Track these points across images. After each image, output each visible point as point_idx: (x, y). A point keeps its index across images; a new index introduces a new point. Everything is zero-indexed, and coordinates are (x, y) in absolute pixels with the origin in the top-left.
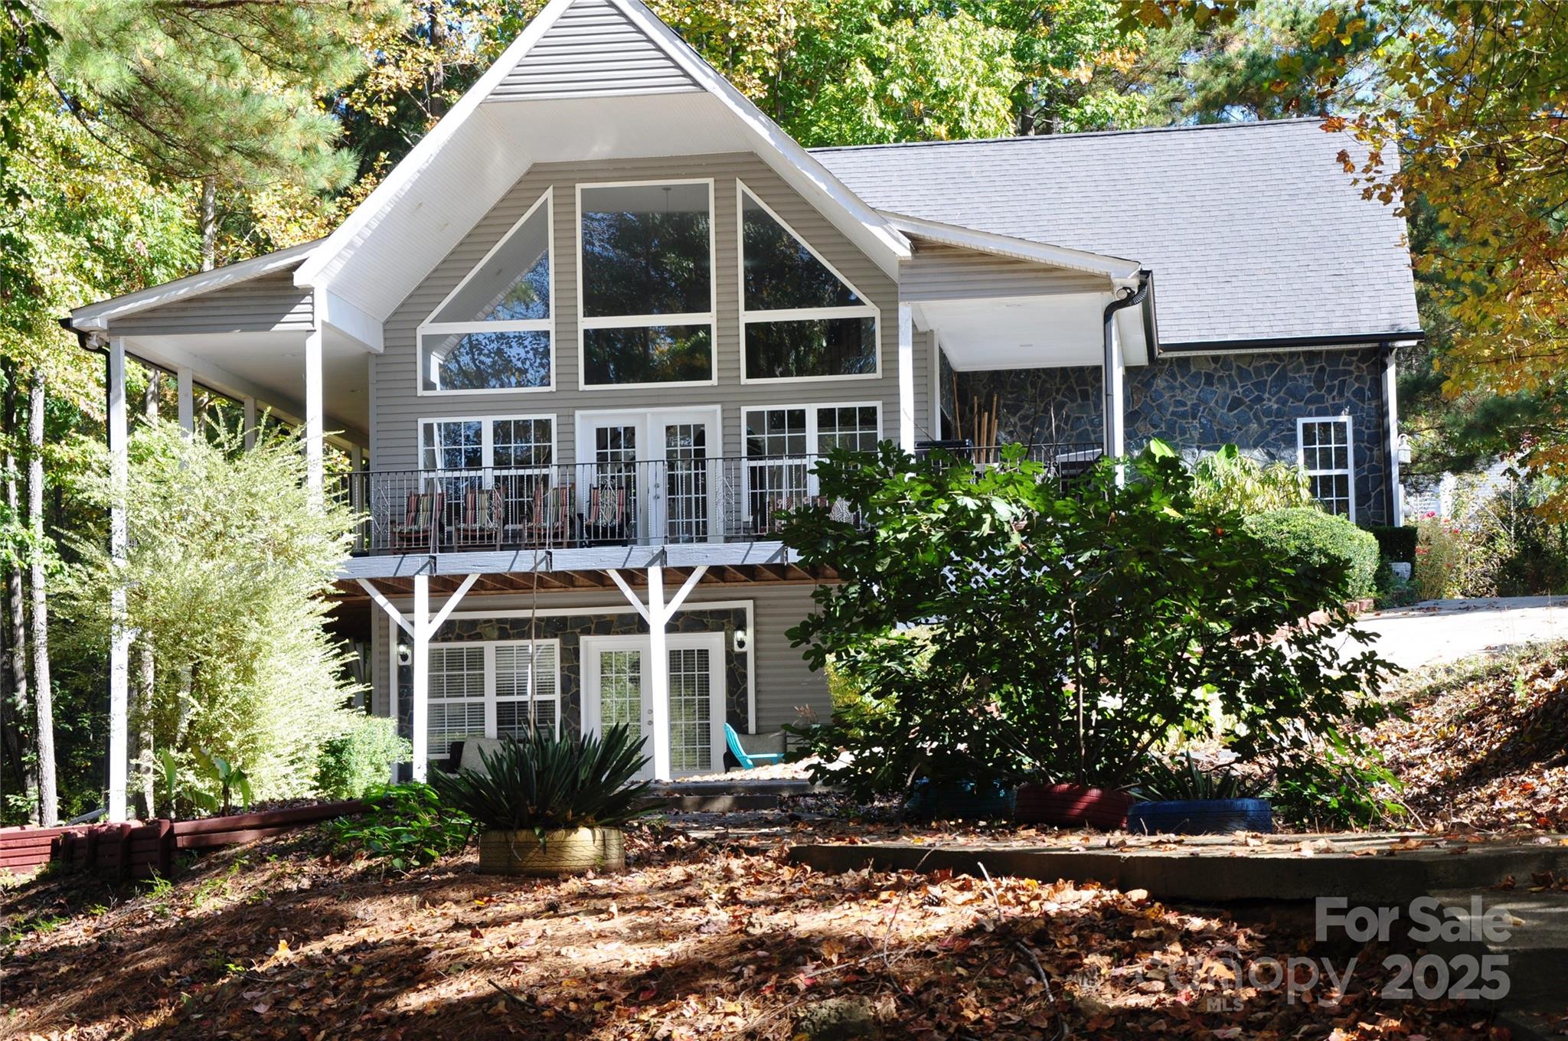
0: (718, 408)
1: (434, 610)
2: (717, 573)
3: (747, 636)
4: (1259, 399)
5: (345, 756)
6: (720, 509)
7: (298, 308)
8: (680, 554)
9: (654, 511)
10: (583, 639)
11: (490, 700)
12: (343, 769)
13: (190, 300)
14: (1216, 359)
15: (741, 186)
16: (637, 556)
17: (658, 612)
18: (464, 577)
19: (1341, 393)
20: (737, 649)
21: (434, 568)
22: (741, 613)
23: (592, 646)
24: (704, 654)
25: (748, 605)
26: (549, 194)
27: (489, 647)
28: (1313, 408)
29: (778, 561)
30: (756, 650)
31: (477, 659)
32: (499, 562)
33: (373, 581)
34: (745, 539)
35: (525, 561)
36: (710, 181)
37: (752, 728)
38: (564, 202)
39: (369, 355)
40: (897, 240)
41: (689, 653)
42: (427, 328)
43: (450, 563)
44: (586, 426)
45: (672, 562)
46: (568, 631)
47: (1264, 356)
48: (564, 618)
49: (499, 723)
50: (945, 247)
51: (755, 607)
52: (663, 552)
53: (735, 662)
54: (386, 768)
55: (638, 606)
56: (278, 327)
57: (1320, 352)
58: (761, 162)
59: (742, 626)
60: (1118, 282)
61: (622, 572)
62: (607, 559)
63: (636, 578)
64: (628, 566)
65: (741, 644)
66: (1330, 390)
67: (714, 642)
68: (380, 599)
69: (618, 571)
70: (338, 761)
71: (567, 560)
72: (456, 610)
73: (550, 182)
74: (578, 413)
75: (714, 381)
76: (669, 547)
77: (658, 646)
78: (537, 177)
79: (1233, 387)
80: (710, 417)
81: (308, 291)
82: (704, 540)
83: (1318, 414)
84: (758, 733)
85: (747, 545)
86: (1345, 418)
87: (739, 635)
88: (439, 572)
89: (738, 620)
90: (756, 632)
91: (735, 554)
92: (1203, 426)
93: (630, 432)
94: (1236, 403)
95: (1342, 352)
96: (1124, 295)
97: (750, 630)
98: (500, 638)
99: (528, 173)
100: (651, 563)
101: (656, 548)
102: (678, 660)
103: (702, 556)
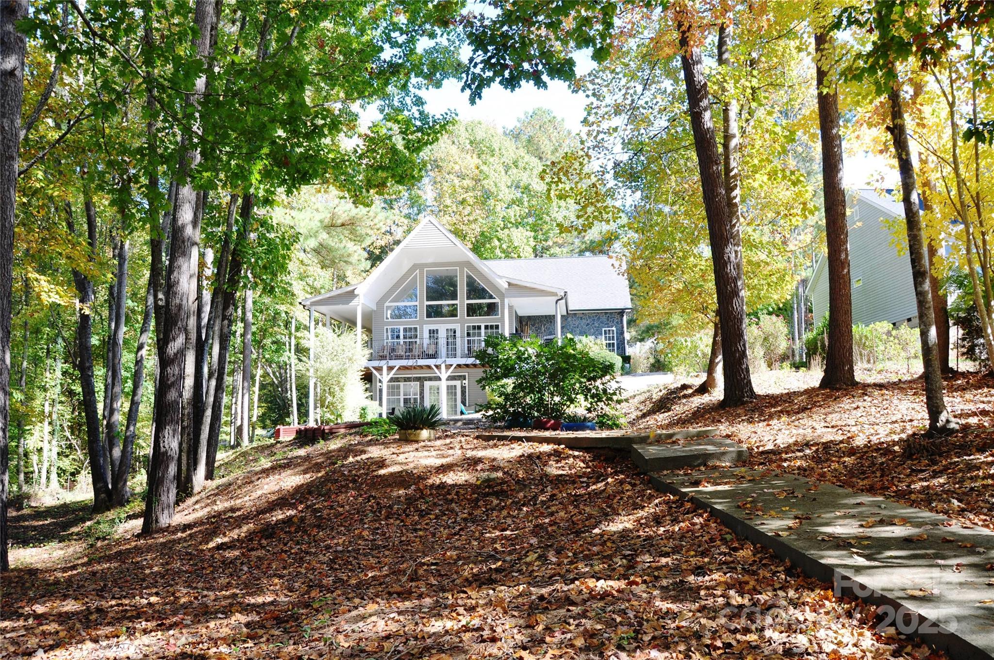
0: (459, 324)
1: (388, 374)
2: (459, 366)
3: (466, 382)
4: (594, 324)
5: (366, 411)
6: (460, 350)
7: (356, 299)
8: (450, 361)
9: (443, 350)
10: (425, 382)
11: (402, 398)
12: (365, 414)
13: (330, 297)
14: (583, 314)
15: (466, 269)
16: (438, 361)
17: (444, 375)
18: (396, 366)
19: (613, 322)
20: (463, 385)
21: (388, 364)
22: (465, 376)
23: (427, 384)
24: (455, 386)
25: (467, 374)
26: (418, 271)
27: (402, 384)
28: (606, 326)
29: (474, 363)
30: (468, 385)
31: (398, 387)
32: (404, 363)
33: (373, 367)
34: (466, 357)
35: (410, 363)
36: (458, 268)
37: (467, 405)
38: (421, 273)
39: (373, 311)
40: (505, 283)
41: (452, 386)
42: (387, 304)
43: (392, 363)
44: (426, 328)
45: (448, 363)
46: (421, 380)
47: (594, 313)
48: (420, 377)
49: (404, 403)
50: (516, 285)
52: (445, 360)
53: (463, 388)
54: (376, 414)
55: (439, 374)
56: (351, 304)
57: (608, 312)
58: (471, 263)
59: (465, 379)
60: (559, 294)
61: (435, 365)
62: (431, 362)
63: (438, 367)
65: (465, 384)
66: (610, 321)
67: (458, 383)
68: (375, 372)
70: (364, 412)
71: (421, 362)
72: (393, 374)
73: (418, 268)
74: (424, 326)
75: (458, 318)
76: (447, 359)
77: (443, 384)
78: (415, 267)
79: (587, 320)
80: (457, 327)
81: (358, 295)
82: (456, 357)
83: (608, 327)
84: (469, 406)
85: (466, 359)
86: (614, 328)
87: (464, 382)
90: (468, 381)
91: (463, 361)
92: (580, 330)
93: (437, 330)
94: (588, 324)
95: (613, 312)
96: (561, 297)
98: (404, 382)
99: (413, 266)
100: (442, 363)
101: (443, 359)
102: (449, 388)
103: (455, 362)
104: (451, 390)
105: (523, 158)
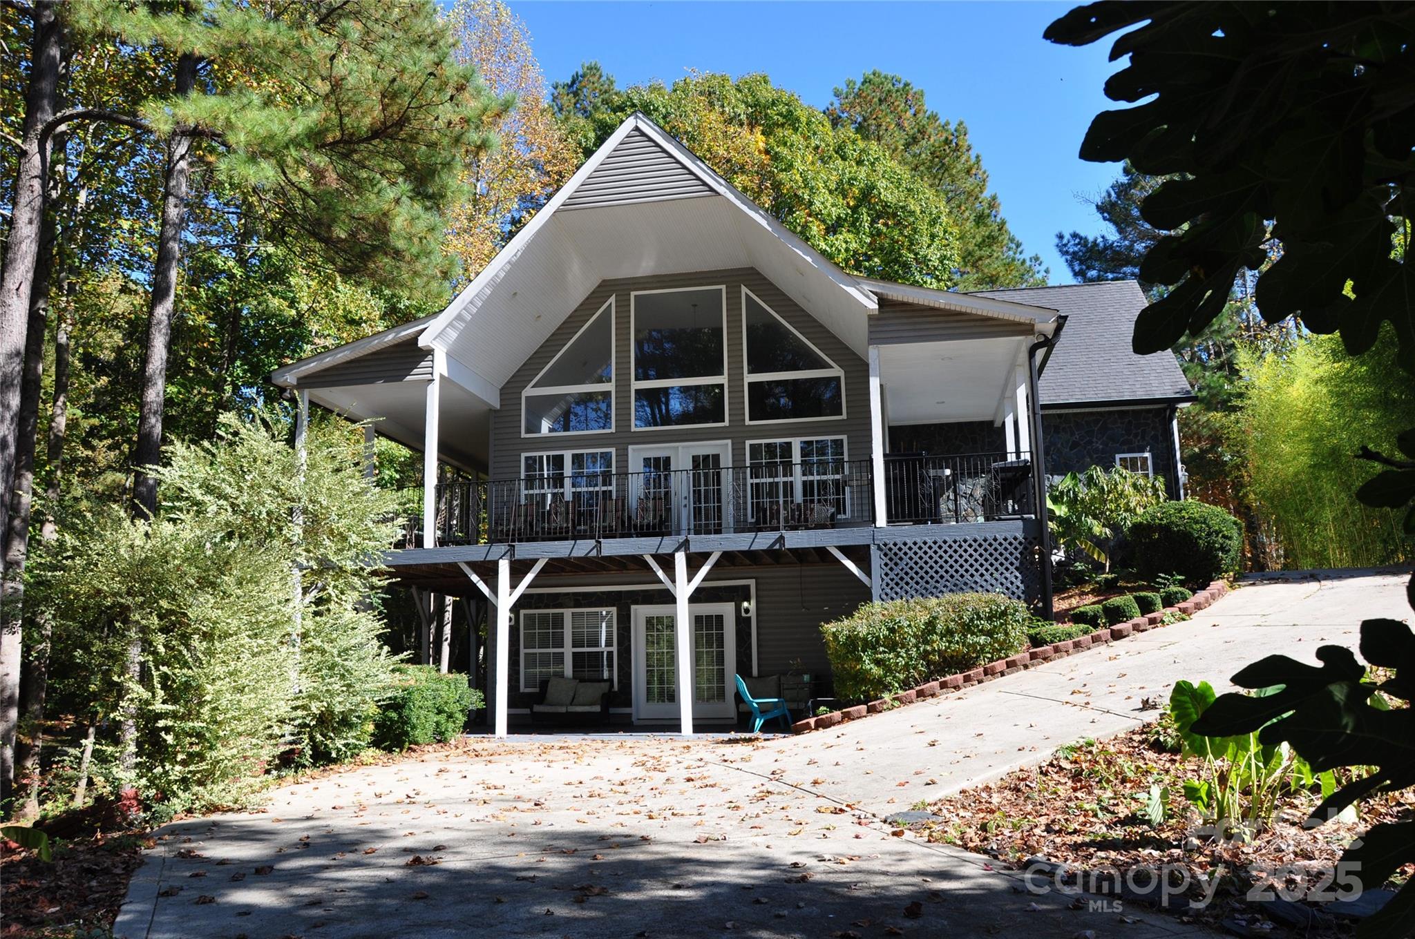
0: (729, 442)
1: (513, 586)
2: (728, 559)
3: (750, 605)
4: (1090, 442)
5: (406, 712)
6: (731, 507)
7: (423, 364)
8: (699, 543)
9: (683, 513)
10: (633, 607)
11: (568, 650)
12: (405, 723)
13: (351, 362)
14: (1060, 416)
15: (744, 290)
16: (667, 544)
17: (684, 589)
18: (536, 561)
19: (1143, 438)
20: (743, 614)
21: (513, 555)
22: (746, 588)
23: (641, 613)
24: (720, 618)
25: (752, 583)
26: (612, 299)
27: (567, 613)
28: (1126, 447)
29: (777, 547)
30: (758, 615)
31: (558, 621)
32: (561, 549)
33: (469, 564)
34: (750, 531)
35: (583, 548)
36: (723, 287)
37: (755, 672)
38: (623, 306)
40: (868, 297)
41: (709, 617)
42: (529, 391)
43: (524, 550)
44: (637, 456)
45: (694, 549)
46: (623, 602)
47: (1091, 413)
48: (620, 592)
49: (574, 667)
50: (904, 304)
51: (757, 584)
52: (687, 541)
53: (742, 624)
54: (459, 716)
55: (668, 584)
56: (408, 378)
57: (1128, 411)
58: (759, 274)
59: (748, 600)
60: (1039, 327)
61: (656, 557)
62: (643, 547)
63: (667, 562)
64: (660, 552)
65: (747, 611)
66: (1136, 435)
67: (727, 609)
68: (475, 578)
69: (652, 556)
70: (400, 716)
71: (613, 547)
72: (529, 586)
73: (614, 291)
74: (630, 447)
75: (726, 423)
76: (691, 537)
77: (683, 613)
78: (605, 288)
79: (1073, 434)
80: (723, 449)
81: (429, 352)
82: (718, 532)
83: (1129, 452)
84: (760, 676)
85: (753, 534)
86: (1147, 455)
87: (746, 604)
88: (517, 557)
89: (743, 594)
90: (757, 603)
91: (742, 542)
92: (1054, 460)
93: (667, 460)
94: (1075, 445)
95: (1142, 411)
96: (1042, 339)
97: (753, 602)
98: (575, 607)
99: (599, 286)
100: (677, 550)
101: (682, 538)
102: (699, 622)
103: (717, 544)
104: (706, 628)
105: (854, 142)
